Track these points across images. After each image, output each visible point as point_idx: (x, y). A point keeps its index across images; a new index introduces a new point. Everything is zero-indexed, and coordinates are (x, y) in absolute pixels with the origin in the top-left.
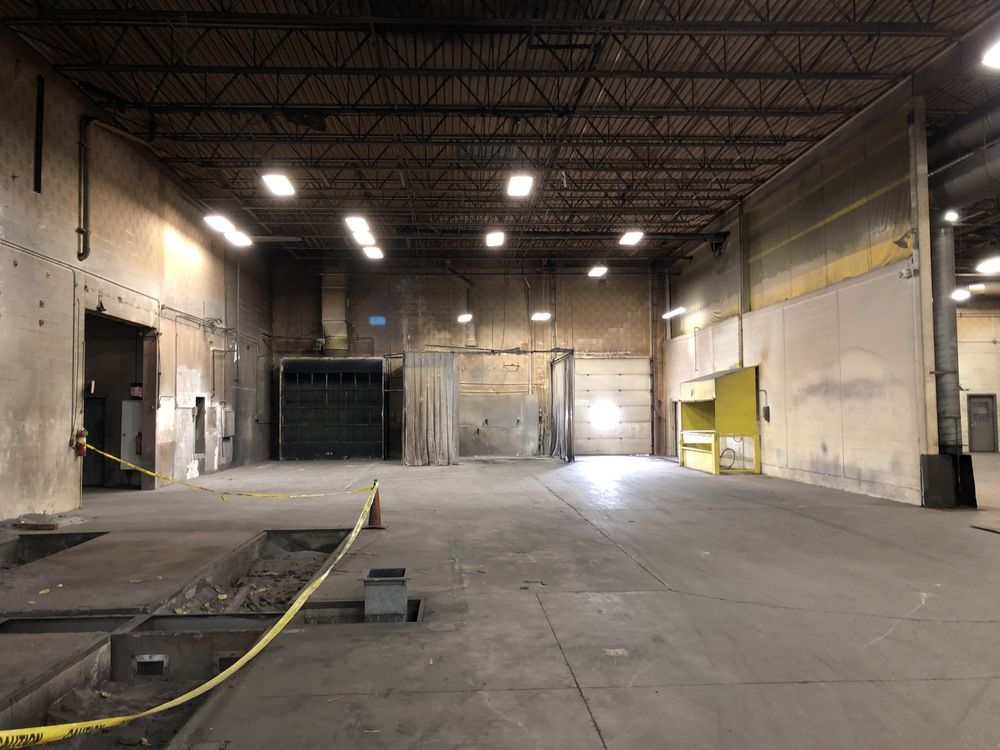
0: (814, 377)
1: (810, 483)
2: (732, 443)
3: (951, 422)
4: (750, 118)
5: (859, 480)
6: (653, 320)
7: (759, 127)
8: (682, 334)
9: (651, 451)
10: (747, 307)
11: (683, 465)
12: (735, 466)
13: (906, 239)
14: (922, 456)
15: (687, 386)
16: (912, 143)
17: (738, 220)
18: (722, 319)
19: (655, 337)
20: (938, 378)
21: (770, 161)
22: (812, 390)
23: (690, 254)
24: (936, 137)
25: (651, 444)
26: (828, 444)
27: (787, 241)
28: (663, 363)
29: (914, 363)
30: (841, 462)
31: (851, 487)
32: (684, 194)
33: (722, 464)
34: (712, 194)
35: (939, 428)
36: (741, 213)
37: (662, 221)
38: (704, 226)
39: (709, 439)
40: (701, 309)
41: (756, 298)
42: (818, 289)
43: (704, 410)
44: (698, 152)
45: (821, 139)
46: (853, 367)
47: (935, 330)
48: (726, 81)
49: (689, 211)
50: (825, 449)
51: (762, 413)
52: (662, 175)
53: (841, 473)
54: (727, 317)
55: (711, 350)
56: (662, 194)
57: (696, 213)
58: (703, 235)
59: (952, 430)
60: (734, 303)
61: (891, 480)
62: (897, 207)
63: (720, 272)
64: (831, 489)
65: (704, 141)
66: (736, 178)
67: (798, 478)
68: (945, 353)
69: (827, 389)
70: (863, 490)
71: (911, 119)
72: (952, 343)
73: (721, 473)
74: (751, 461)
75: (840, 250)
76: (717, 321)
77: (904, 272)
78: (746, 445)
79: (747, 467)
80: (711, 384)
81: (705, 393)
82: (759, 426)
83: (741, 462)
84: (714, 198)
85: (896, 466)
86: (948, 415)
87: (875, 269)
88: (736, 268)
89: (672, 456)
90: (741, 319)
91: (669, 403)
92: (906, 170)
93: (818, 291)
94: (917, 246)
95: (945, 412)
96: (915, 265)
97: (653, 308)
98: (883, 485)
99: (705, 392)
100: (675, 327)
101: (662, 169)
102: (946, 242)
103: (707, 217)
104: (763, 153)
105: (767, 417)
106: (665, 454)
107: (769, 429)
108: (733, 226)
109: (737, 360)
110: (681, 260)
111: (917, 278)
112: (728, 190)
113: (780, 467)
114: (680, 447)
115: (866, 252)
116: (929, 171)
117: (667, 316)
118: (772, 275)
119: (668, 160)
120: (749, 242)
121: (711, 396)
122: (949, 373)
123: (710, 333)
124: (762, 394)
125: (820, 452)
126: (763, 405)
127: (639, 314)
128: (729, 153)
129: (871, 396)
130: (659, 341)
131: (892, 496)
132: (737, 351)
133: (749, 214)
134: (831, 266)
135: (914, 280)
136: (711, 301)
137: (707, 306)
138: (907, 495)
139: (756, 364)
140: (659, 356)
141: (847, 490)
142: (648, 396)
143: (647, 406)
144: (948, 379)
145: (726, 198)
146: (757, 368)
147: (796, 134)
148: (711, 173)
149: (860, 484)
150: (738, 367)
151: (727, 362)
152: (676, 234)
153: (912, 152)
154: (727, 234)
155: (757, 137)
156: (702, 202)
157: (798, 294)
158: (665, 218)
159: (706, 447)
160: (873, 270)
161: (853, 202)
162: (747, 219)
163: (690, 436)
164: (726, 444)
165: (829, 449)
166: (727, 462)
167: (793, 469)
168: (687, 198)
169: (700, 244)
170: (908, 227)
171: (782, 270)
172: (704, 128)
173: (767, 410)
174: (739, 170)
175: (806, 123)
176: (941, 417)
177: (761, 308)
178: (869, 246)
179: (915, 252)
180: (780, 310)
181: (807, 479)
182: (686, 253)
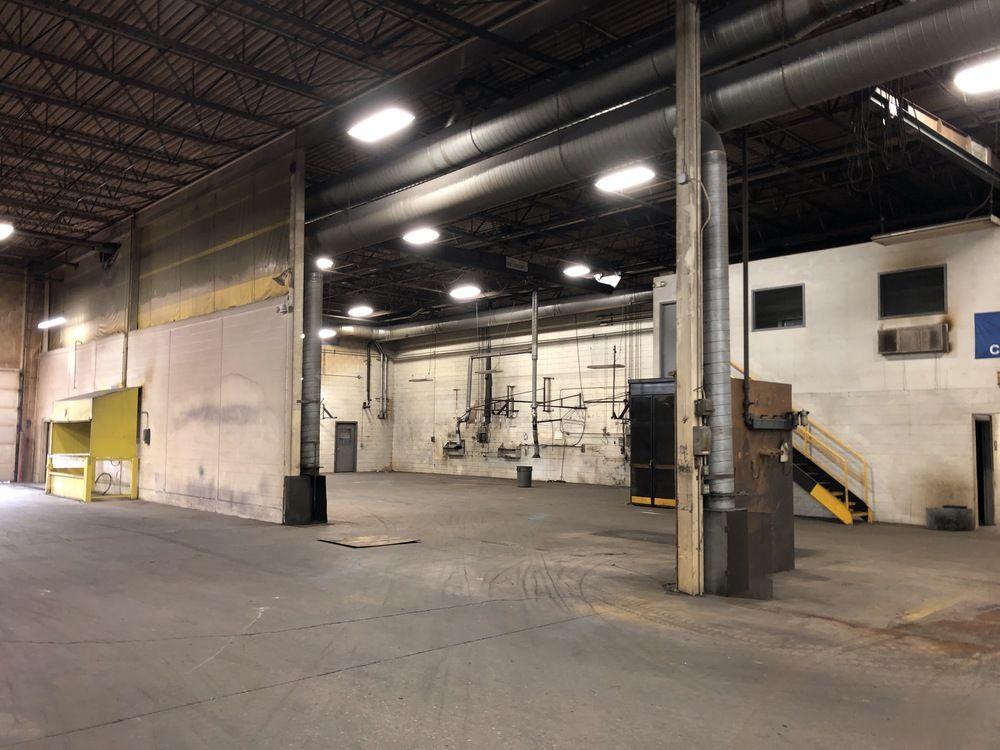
0: (195, 401)
1: (186, 506)
2: (109, 467)
3: (312, 446)
4: (142, 129)
5: (231, 502)
6: (26, 329)
7: (152, 141)
8: (61, 346)
9: (13, 478)
10: (134, 324)
11: (50, 492)
12: (111, 491)
13: (283, 278)
14: (286, 477)
15: (61, 404)
16: (293, 191)
17: (129, 234)
18: (107, 335)
19: (27, 347)
20: (304, 406)
21: (164, 179)
22: (193, 414)
23: (75, 261)
24: (313, 191)
25: (14, 469)
26: (204, 467)
27: (178, 263)
28: (36, 378)
29: (283, 392)
30: (216, 484)
31: (224, 510)
32: (69, 194)
33: (96, 489)
34: (102, 200)
35: (302, 452)
36: (134, 226)
37: (40, 219)
38: (93, 233)
39: (82, 463)
40: (86, 321)
41: (144, 317)
42: (205, 315)
43: (79, 432)
44: (84, 152)
45: (216, 168)
46: (233, 393)
47: (304, 363)
48: (116, 84)
49: (74, 214)
50: (202, 472)
51: (142, 436)
52: (41, 167)
53: (215, 495)
54: (112, 334)
55: (93, 367)
56: (41, 189)
57: (83, 217)
58: (92, 242)
59: (312, 454)
60: (121, 320)
61: (259, 501)
62: (278, 246)
63: (108, 284)
64: (205, 512)
65: (90, 141)
66: (129, 189)
67: (174, 502)
68: (311, 384)
69: (207, 413)
70: (234, 512)
71: (293, 169)
72: (317, 376)
73: (93, 500)
74: (128, 486)
75: (227, 279)
76: (102, 336)
77: (281, 307)
78: (124, 469)
79: (124, 492)
80: (88, 403)
81: (81, 414)
82: (139, 450)
83: (117, 487)
84: (104, 205)
85: (264, 487)
86: (309, 440)
87: (258, 301)
88: (124, 283)
89: (40, 482)
90: (127, 336)
91: (40, 424)
92: (287, 215)
93: (206, 316)
94: (292, 285)
95: (307, 437)
96: (291, 302)
97: (27, 315)
98: (252, 506)
99: (81, 411)
100: (54, 338)
101: (40, 160)
102: (316, 286)
103: (95, 223)
104: (157, 169)
105: (148, 440)
106: (32, 481)
107: (149, 453)
108: (124, 237)
109: (120, 379)
110: (64, 266)
111: (291, 314)
112: (118, 199)
113: (157, 492)
114: (48, 473)
115: (250, 283)
116: (306, 220)
117: (45, 325)
118: (162, 294)
119: (47, 151)
120: (140, 258)
121: (86, 416)
122: (313, 402)
123: (93, 348)
124: (144, 416)
125: (197, 475)
126: (144, 427)
127: (9, 320)
128: (120, 161)
129: (246, 421)
130: (32, 353)
131: (258, 516)
132: (120, 370)
133: (142, 229)
134: (219, 293)
135: (289, 315)
136: (97, 313)
137: (92, 318)
138: (271, 514)
139: (140, 385)
140: (31, 370)
141: (219, 512)
142: (15, 415)
143: (10, 425)
144: (312, 407)
145: (116, 207)
146: (140, 389)
147: (192, 157)
148: (100, 178)
149: (231, 506)
150: (121, 386)
151: (109, 381)
152: (59, 237)
153: (292, 198)
154: (117, 246)
155: (151, 150)
156: (89, 207)
157: (187, 317)
158: (45, 216)
159: (78, 472)
160: (256, 302)
161: (242, 234)
162: (139, 234)
163: (59, 460)
164: (102, 468)
165: (205, 472)
166: (101, 487)
167: (170, 493)
168: (73, 200)
169: (87, 251)
170: (286, 267)
171: (172, 292)
172: (91, 127)
173: (148, 432)
174: (131, 180)
175: (202, 149)
176: (303, 442)
177: (149, 326)
178: (254, 279)
179: (290, 290)
180: (167, 331)
181: (183, 503)
182: (72, 258)
